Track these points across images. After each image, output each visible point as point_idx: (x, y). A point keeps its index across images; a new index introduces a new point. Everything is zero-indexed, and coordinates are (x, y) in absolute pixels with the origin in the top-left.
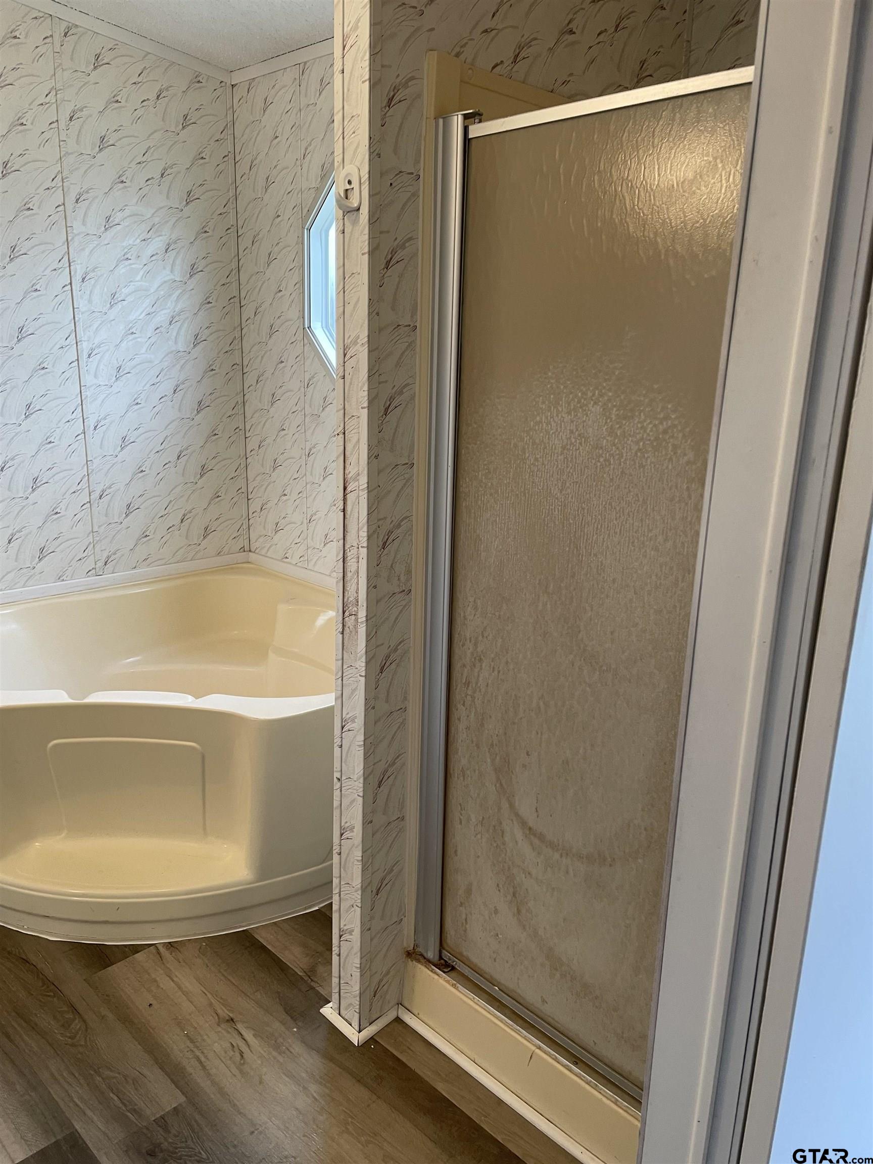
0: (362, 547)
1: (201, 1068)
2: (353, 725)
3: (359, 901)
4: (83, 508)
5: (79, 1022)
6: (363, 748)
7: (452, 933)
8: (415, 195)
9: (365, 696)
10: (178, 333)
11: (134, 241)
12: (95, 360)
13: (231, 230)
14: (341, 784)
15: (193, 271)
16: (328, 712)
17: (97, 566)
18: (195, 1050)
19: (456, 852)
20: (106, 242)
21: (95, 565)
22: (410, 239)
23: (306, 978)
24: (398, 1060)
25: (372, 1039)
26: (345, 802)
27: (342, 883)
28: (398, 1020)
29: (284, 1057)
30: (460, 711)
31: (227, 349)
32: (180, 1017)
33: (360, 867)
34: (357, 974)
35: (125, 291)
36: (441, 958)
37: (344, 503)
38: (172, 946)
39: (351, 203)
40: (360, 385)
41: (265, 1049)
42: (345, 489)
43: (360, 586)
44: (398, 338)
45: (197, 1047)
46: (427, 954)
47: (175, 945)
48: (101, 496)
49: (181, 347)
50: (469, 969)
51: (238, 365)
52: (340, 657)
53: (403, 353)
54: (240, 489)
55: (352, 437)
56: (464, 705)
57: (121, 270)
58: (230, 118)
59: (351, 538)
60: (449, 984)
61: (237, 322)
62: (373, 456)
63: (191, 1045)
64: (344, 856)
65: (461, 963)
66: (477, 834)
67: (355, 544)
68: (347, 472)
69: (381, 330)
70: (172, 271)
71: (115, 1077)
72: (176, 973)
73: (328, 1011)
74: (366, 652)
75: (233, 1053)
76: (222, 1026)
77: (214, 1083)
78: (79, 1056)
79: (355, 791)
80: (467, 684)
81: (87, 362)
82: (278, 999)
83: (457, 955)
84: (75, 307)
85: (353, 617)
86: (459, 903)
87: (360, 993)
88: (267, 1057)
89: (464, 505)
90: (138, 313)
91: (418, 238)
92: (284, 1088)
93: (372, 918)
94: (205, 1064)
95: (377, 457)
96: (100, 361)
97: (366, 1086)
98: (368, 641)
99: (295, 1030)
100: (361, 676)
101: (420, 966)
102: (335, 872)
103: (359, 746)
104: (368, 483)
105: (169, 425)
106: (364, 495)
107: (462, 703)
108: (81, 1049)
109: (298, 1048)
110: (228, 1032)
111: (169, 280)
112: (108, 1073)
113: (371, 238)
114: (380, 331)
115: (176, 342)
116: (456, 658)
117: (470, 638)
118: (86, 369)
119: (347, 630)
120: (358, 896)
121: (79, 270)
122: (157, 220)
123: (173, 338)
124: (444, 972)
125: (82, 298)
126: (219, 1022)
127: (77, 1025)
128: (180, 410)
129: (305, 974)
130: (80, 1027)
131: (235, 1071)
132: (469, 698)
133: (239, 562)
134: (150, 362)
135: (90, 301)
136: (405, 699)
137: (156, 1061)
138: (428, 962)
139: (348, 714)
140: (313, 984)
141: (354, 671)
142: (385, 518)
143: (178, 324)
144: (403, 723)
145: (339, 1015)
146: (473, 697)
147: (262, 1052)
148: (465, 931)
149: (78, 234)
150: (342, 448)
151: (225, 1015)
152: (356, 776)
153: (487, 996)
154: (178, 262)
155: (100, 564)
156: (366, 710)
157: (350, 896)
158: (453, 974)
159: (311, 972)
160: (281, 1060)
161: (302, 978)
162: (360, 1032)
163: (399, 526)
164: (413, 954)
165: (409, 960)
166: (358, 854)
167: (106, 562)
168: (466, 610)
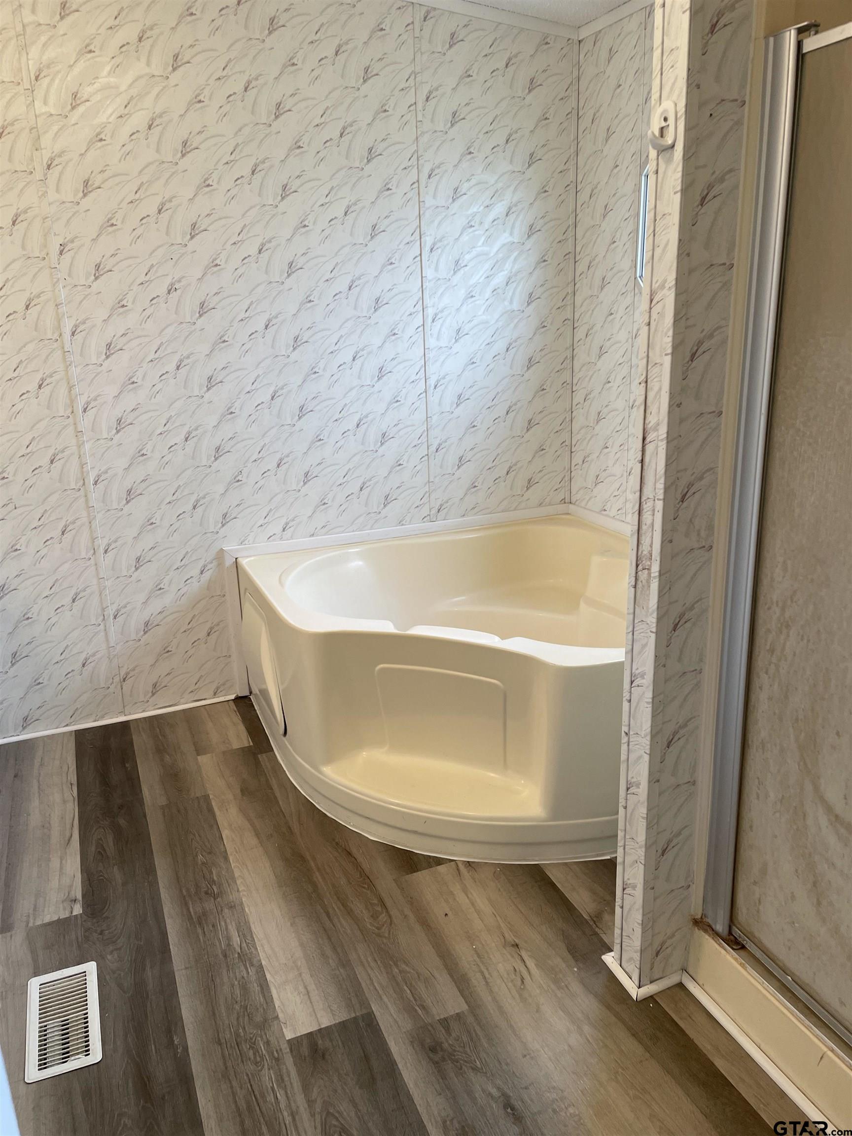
0: (658, 499)
1: (484, 983)
2: (644, 681)
3: (643, 858)
4: (422, 460)
5: (385, 916)
6: (651, 705)
7: (744, 910)
8: (739, 123)
9: (655, 654)
10: (514, 293)
11: (478, 209)
12: (438, 324)
13: (571, 186)
14: (629, 739)
15: (531, 230)
16: (617, 667)
17: (432, 513)
18: (481, 965)
19: (751, 827)
20: (453, 212)
21: (430, 511)
22: (731, 171)
23: (592, 923)
24: (677, 1024)
25: (651, 998)
26: (632, 757)
27: (627, 837)
28: (681, 986)
29: (562, 993)
30: (762, 680)
31: (559, 305)
32: (470, 932)
33: (645, 824)
34: (638, 931)
35: (467, 257)
36: (730, 933)
37: (643, 454)
38: (470, 865)
39: (667, 141)
40: (665, 330)
41: (545, 981)
42: (644, 439)
43: (654, 540)
44: (711, 278)
45: (483, 963)
46: (716, 926)
47: (473, 865)
48: (437, 450)
49: (515, 306)
50: (760, 952)
51: (569, 320)
52: (632, 611)
53: (716, 294)
54: (564, 442)
55: (654, 385)
56: (767, 673)
57: (465, 238)
58: (575, 73)
59: (648, 492)
60: (738, 962)
61: (570, 278)
62: (675, 404)
63: (478, 960)
64: (629, 809)
65: (752, 944)
66: (775, 812)
67: (651, 496)
68: (647, 422)
69: (691, 271)
70: (511, 234)
71: (409, 972)
72: (472, 891)
73: (609, 959)
74: (658, 607)
75: (514, 977)
76: (508, 948)
77: (494, 1000)
78: (383, 946)
79: (642, 748)
80: (772, 651)
81: (431, 326)
82: (562, 936)
83: (749, 936)
84: (423, 276)
85: (646, 572)
86: (752, 881)
87: (641, 950)
88: (546, 989)
89: (777, 456)
90: (478, 277)
91: (740, 169)
92: (558, 1022)
93: (656, 878)
94: (489, 981)
95: (679, 405)
96: (442, 325)
97: (640, 1042)
98: (660, 596)
99: (576, 969)
100: (651, 632)
101: (707, 937)
102: (621, 825)
103: (648, 703)
104: (668, 433)
105: (500, 381)
106: (663, 446)
107: (764, 670)
108: (385, 941)
109: (576, 987)
110: (513, 957)
111: (508, 243)
112: (404, 966)
113: (686, 174)
114: (690, 273)
115: (511, 302)
116: (760, 621)
117: (777, 602)
118: (430, 332)
119: (639, 585)
120: (642, 852)
121: (428, 241)
122: (500, 185)
123: (509, 298)
124: (733, 949)
125: (429, 267)
126: (505, 944)
127: (383, 917)
128: (511, 368)
129: (589, 918)
130: (386, 921)
131: (514, 992)
132: (773, 666)
133: (559, 513)
134: (487, 322)
135: (436, 269)
136: (701, 660)
137: (446, 966)
138: (716, 934)
139: (637, 669)
140: (597, 930)
141: (644, 626)
142: (686, 470)
143: (515, 284)
144: (698, 685)
145: (621, 966)
146: (777, 667)
147: (542, 982)
148: (758, 911)
149: (429, 208)
150: (644, 397)
151: (510, 939)
152: (644, 732)
153: (778, 984)
154: (518, 224)
155: (434, 511)
156: (655, 668)
157: (633, 851)
158: (742, 952)
159: (597, 917)
160: (559, 995)
161: (587, 922)
162: (639, 987)
163: (701, 478)
164: (700, 923)
165: (696, 928)
166: (643, 810)
167: (439, 510)
168: (774, 570)
